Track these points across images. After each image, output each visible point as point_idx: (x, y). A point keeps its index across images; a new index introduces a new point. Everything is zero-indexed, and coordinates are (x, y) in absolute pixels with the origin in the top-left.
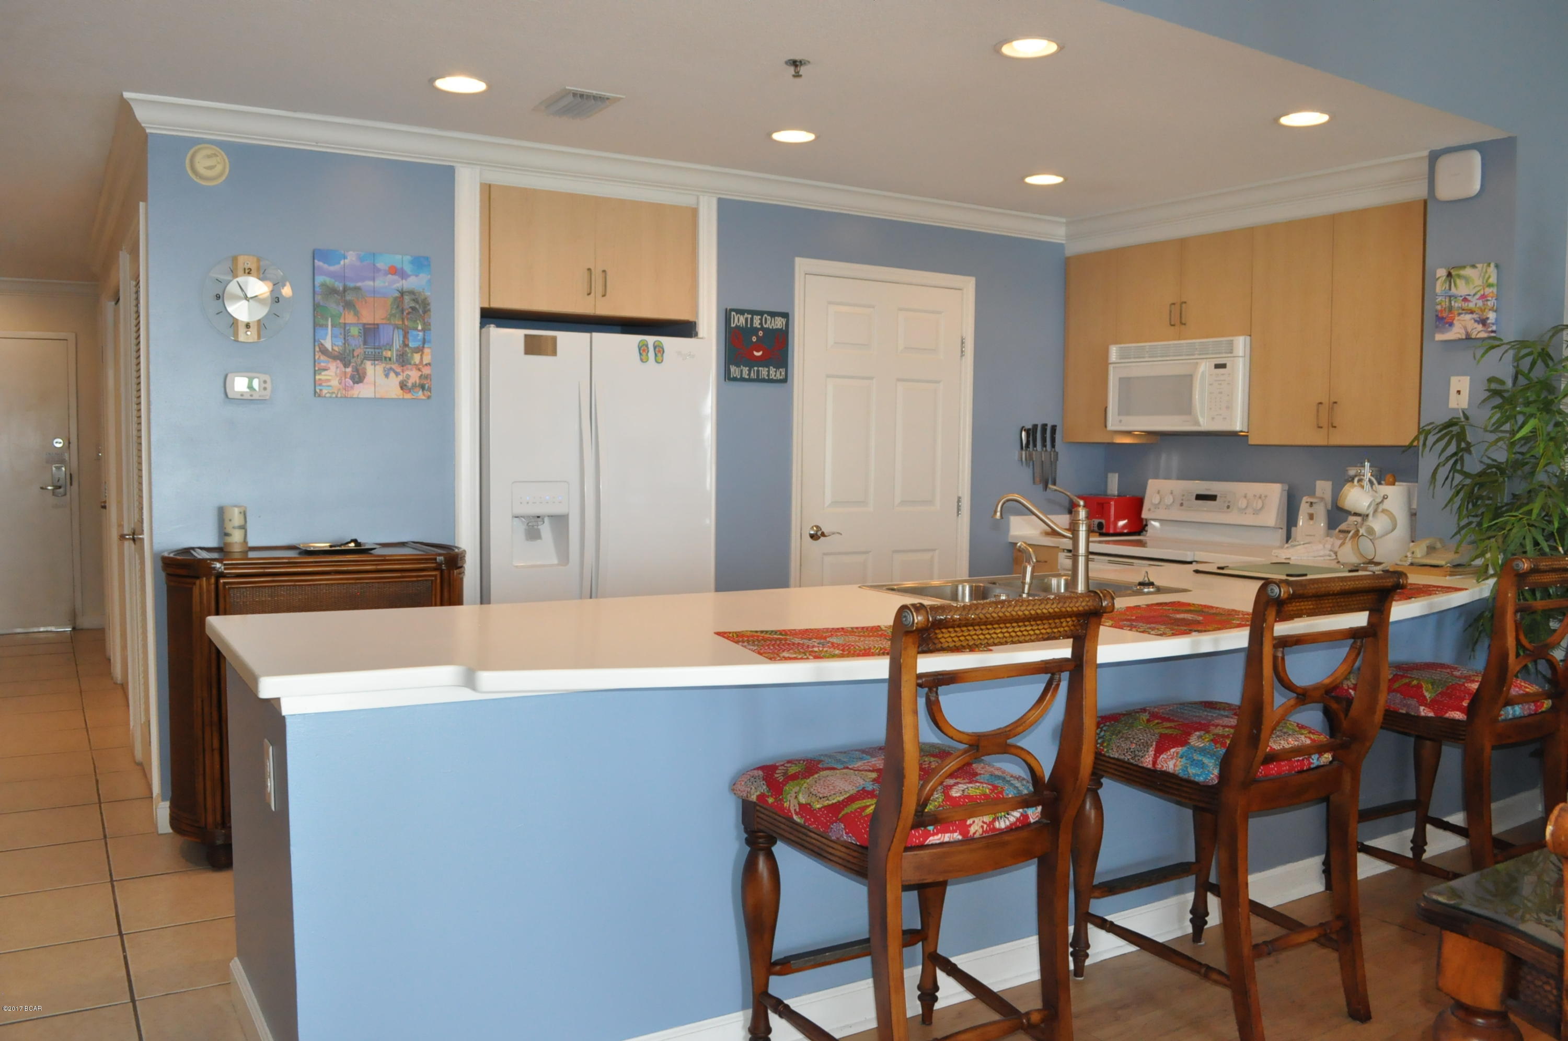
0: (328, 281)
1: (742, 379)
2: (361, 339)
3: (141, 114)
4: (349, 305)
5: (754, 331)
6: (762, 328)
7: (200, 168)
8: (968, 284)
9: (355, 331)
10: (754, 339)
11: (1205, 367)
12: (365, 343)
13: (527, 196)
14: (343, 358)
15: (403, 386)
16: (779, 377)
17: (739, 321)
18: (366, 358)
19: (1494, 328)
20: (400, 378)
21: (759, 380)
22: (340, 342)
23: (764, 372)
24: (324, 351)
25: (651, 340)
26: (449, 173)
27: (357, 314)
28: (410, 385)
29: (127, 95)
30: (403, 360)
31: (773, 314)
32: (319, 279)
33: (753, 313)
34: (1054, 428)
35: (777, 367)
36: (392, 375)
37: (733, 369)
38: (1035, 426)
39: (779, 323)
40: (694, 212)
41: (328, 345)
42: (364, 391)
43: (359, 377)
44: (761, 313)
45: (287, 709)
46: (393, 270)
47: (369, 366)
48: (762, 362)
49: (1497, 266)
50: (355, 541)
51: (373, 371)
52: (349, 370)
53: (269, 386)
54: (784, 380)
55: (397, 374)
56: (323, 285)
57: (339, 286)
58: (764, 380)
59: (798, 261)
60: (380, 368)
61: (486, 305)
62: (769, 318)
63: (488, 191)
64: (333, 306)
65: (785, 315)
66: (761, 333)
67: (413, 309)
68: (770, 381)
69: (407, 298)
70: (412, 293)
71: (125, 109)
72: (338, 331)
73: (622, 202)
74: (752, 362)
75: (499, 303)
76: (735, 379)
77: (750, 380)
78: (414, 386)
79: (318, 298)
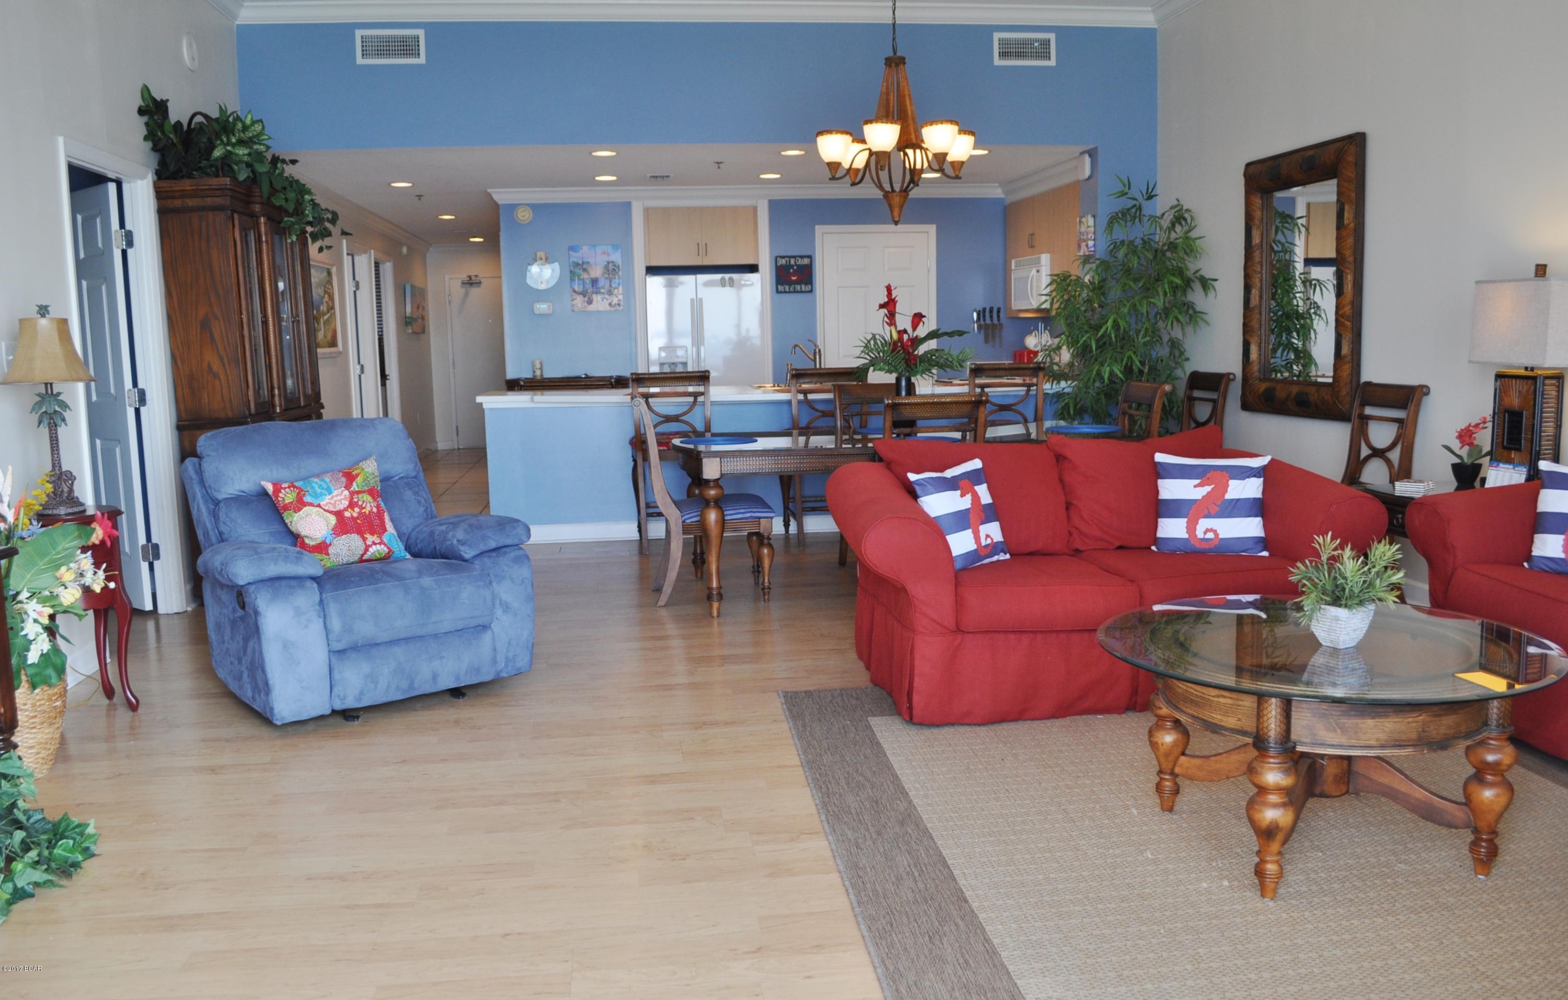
0: (576, 260)
1: (785, 292)
2: (591, 285)
3: (495, 197)
4: (585, 270)
5: (792, 266)
6: (796, 265)
7: (520, 217)
8: (932, 229)
9: (588, 282)
10: (791, 271)
11: (1034, 272)
12: (593, 286)
13: (666, 211)
14: (584, 294)
15: (610, 305)
16: (807, 289)
17: (783, 262)
18: (593, 293)
19: (1093, 249)
20: (609, 301)
21: (795, 292)
22: (581, 287)
23: (798, 288)
24: (574, 291)
25: (727, 276)
26: (628, 205)
27: (588, 273)
28: (613, 303)
29: (488, 190)
30: (610, 293)
31: (802, 257)
32: (572, 260)
33: (790, 257)
34: (999, 310)
35: (806, 284)
36: (605, 300)
37: (779, 287)
38: (984, 310)
39: (806, 261)
40: (755, 209)
41: (576, 288)
42: (591, 308)
43: (590, 302)
44: (795, 257)
45: (484, 406)
46: (604, 253)
47: (594, 296)
48: (796, 282)
49: (1094, 216)
50: (586, 375)
51: (597, 298)
52: (586, 299)
53: (551, 308)
54: (811, 291)
55: (607, 299)
56: (574, 262)
57: (580, 262)
58: (798, 292)
59: (817, 227)
60: (599, 297)
61: (648, 265)
62: (800, 259)
63: (647, 210)
64: (577, 271)
65: (810, 257)
66: (795, 268)
67: (614, 269)
68: (802, 292)
69: (611, 265)
70: (613, 262)
71: (490, 195)
72: (581, 282)
73: (715, 208)
74: (790, 283)
75: (655, 263)
76: (781, 292)
77: (790, 292)
78: (615, 304)
79: (572, 268)
